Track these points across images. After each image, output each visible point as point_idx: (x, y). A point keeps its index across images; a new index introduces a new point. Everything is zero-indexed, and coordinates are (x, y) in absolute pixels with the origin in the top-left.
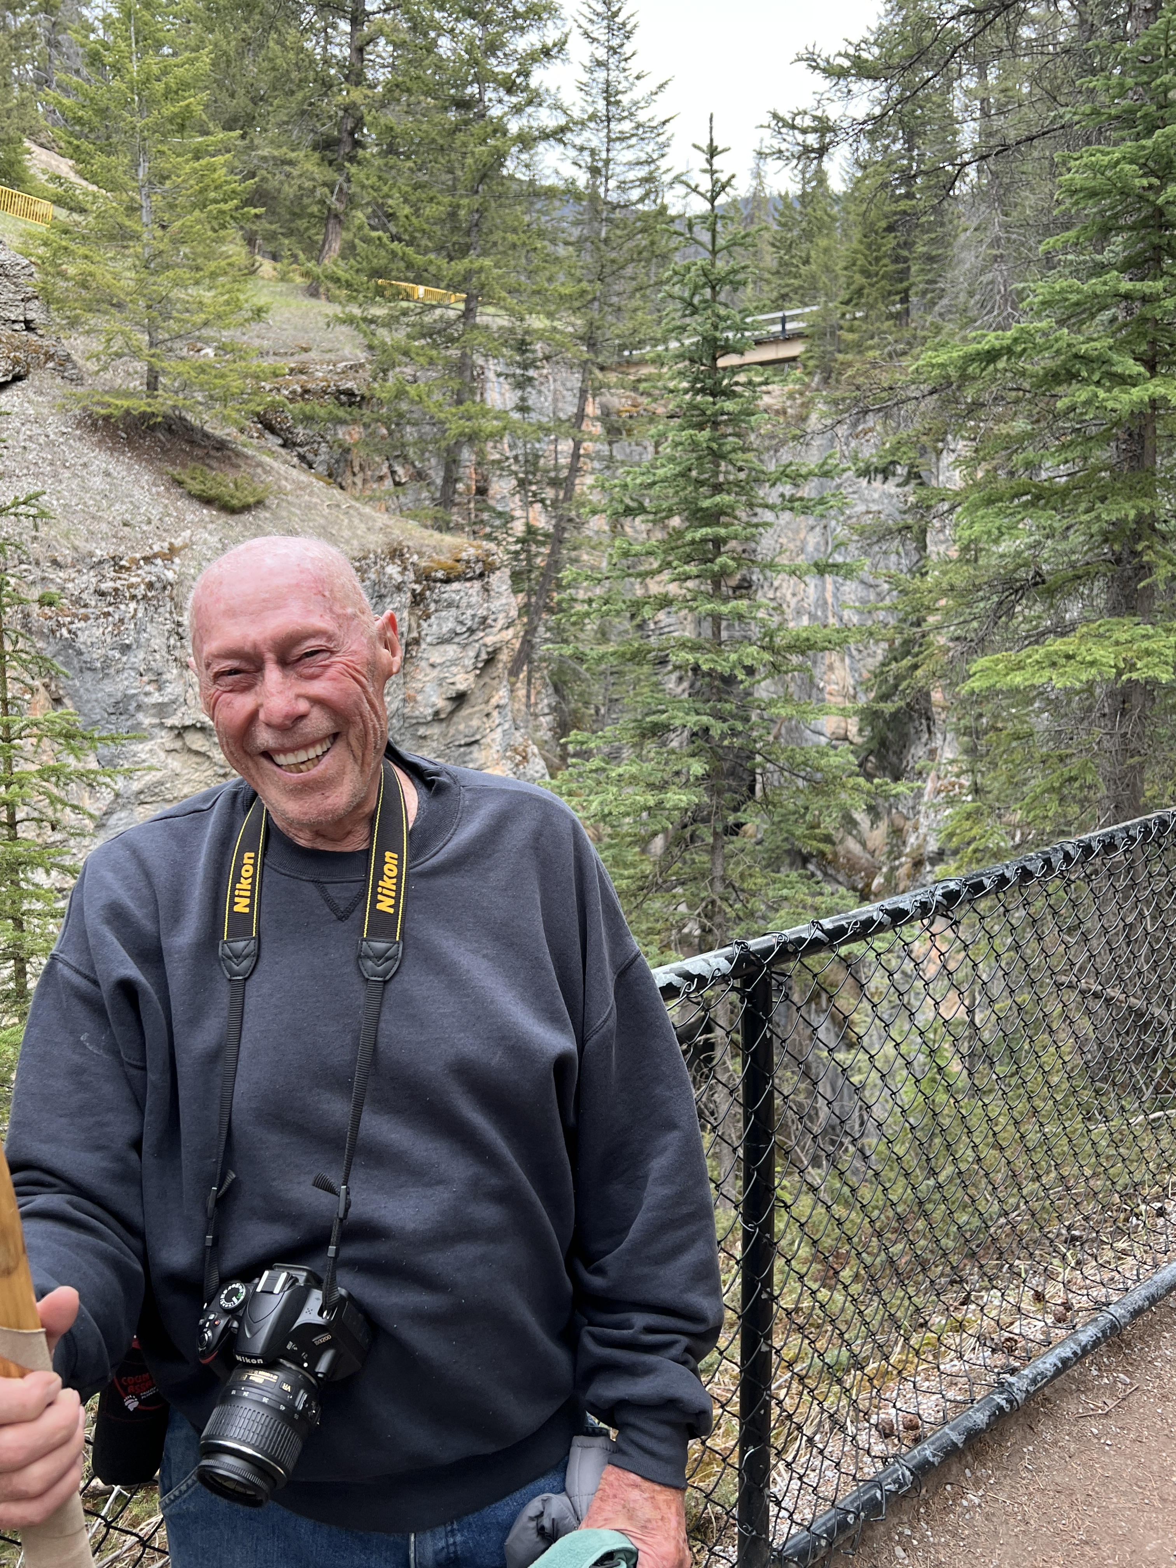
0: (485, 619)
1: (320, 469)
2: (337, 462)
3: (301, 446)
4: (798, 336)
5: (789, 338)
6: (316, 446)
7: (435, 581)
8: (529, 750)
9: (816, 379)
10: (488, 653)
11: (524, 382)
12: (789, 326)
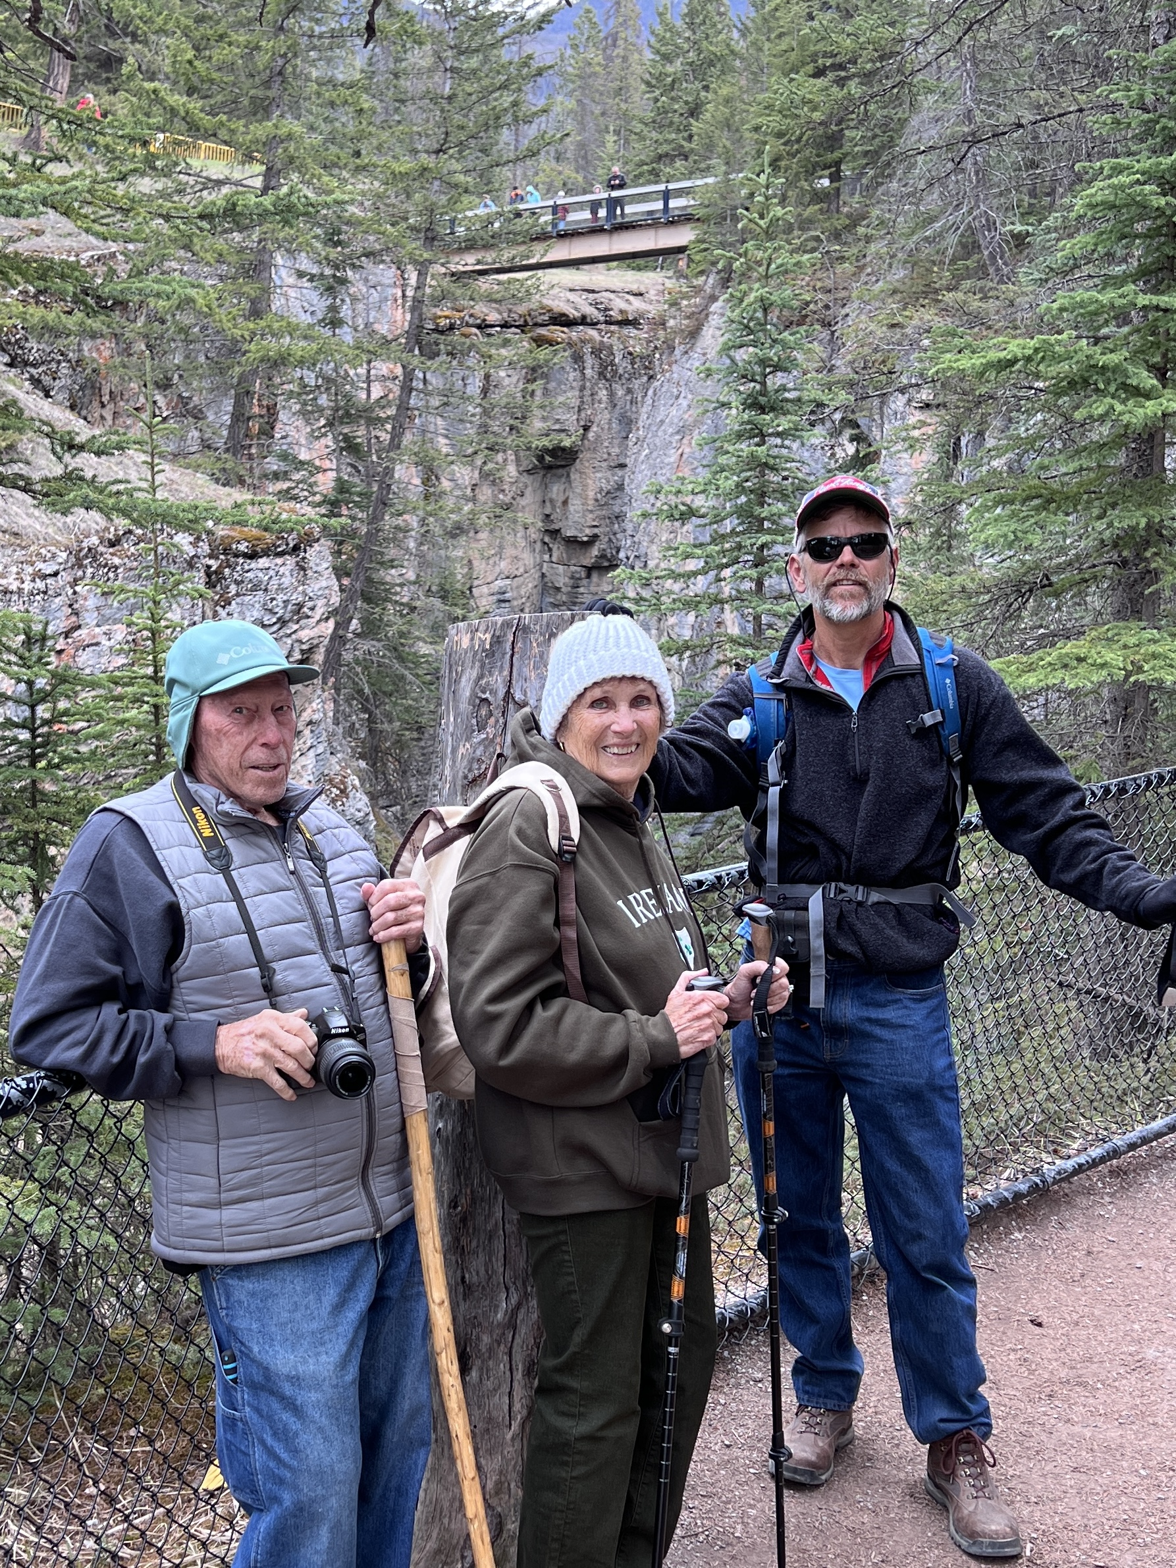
0: (300, 606)
1: (60, 397)
2: (82, 388)
3: (34, 366)
4: (686, 218)
5: (673, 221)
6: (54, 366)
7: (236, 556)
8: (348, 781)
9: (711, 281)
10: (302, 652)
11: (333, 286)
12: (672, 203)
